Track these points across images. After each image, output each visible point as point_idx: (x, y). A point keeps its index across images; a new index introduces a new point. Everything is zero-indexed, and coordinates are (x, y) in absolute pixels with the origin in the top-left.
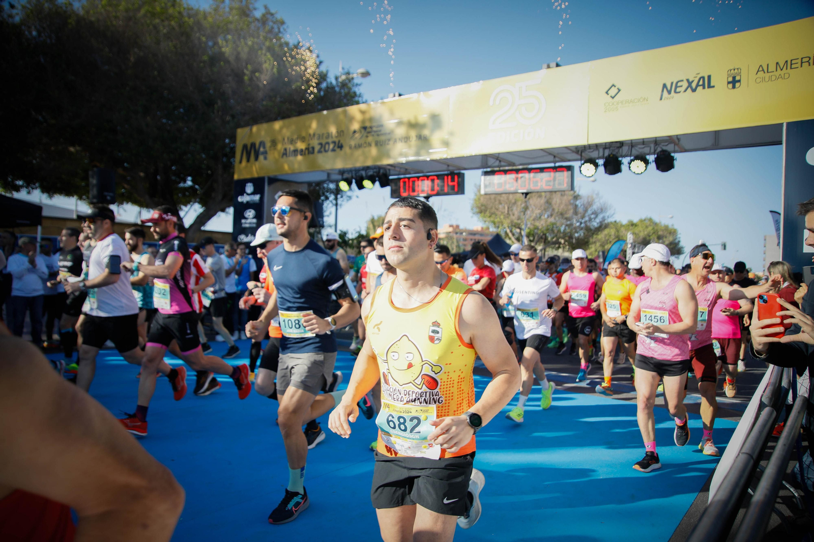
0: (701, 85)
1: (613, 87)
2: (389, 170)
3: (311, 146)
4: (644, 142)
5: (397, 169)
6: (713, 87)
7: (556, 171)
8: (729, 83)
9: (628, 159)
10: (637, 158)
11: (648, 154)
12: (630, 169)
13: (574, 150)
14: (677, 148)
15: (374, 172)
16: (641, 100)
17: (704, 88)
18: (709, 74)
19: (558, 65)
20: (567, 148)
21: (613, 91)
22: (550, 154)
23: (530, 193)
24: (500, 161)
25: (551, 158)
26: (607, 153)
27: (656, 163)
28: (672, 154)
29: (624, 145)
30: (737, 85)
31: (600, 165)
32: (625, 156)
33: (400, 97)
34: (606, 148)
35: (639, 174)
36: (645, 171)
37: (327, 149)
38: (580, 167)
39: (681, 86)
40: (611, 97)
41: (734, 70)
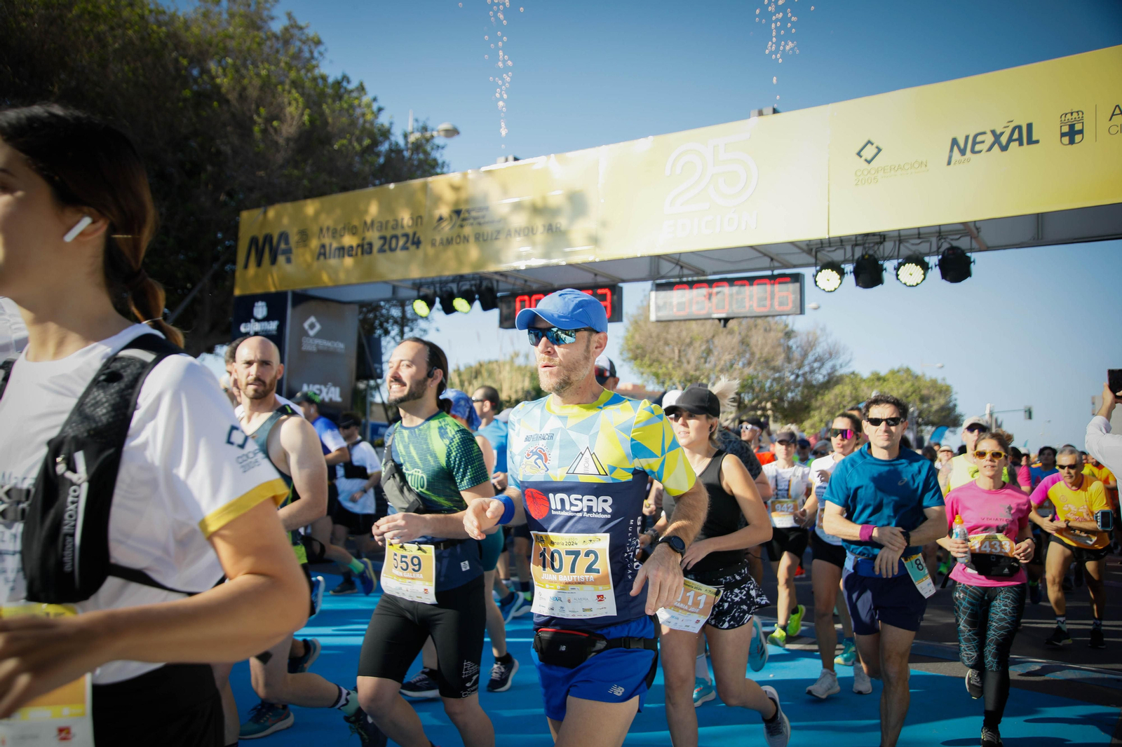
0: (1015, 140)
1: (869, 145)
2: (498, 281)
3: (366, 242)
4: (919, 234)
5: (510, 280)
6: (1037, 142)
7: (774, 284)
8: (1063, 135)
9: (895, 262)
10: (909, 260)
11: (928, 255)
12: (898, 279)
13: (805, 248)
14: (975, 245)
15: (471, 286)
16: (916, 165)
17: (1021, 144)
18: (1029, 122)
19: (775, 111)
20: (792, 243)
21: (869, 152)
22: (765, 255)
23: (733, 318)
24: (682, 267)
25: (767, 262)
26: (859, 252)
27: (940, 268)
28: (969, 254)
29: (886, 239)
30: (1078, 138)
31: (847, 273)
32: (889, 258)
33: (516, 162)
34: (856, 245)
35: (913, 286)
36: (922, 282)
37: (394, 246)
38: (814, 277)
39: (983, 142)
40: (866, 160)
41: (1072, 115)
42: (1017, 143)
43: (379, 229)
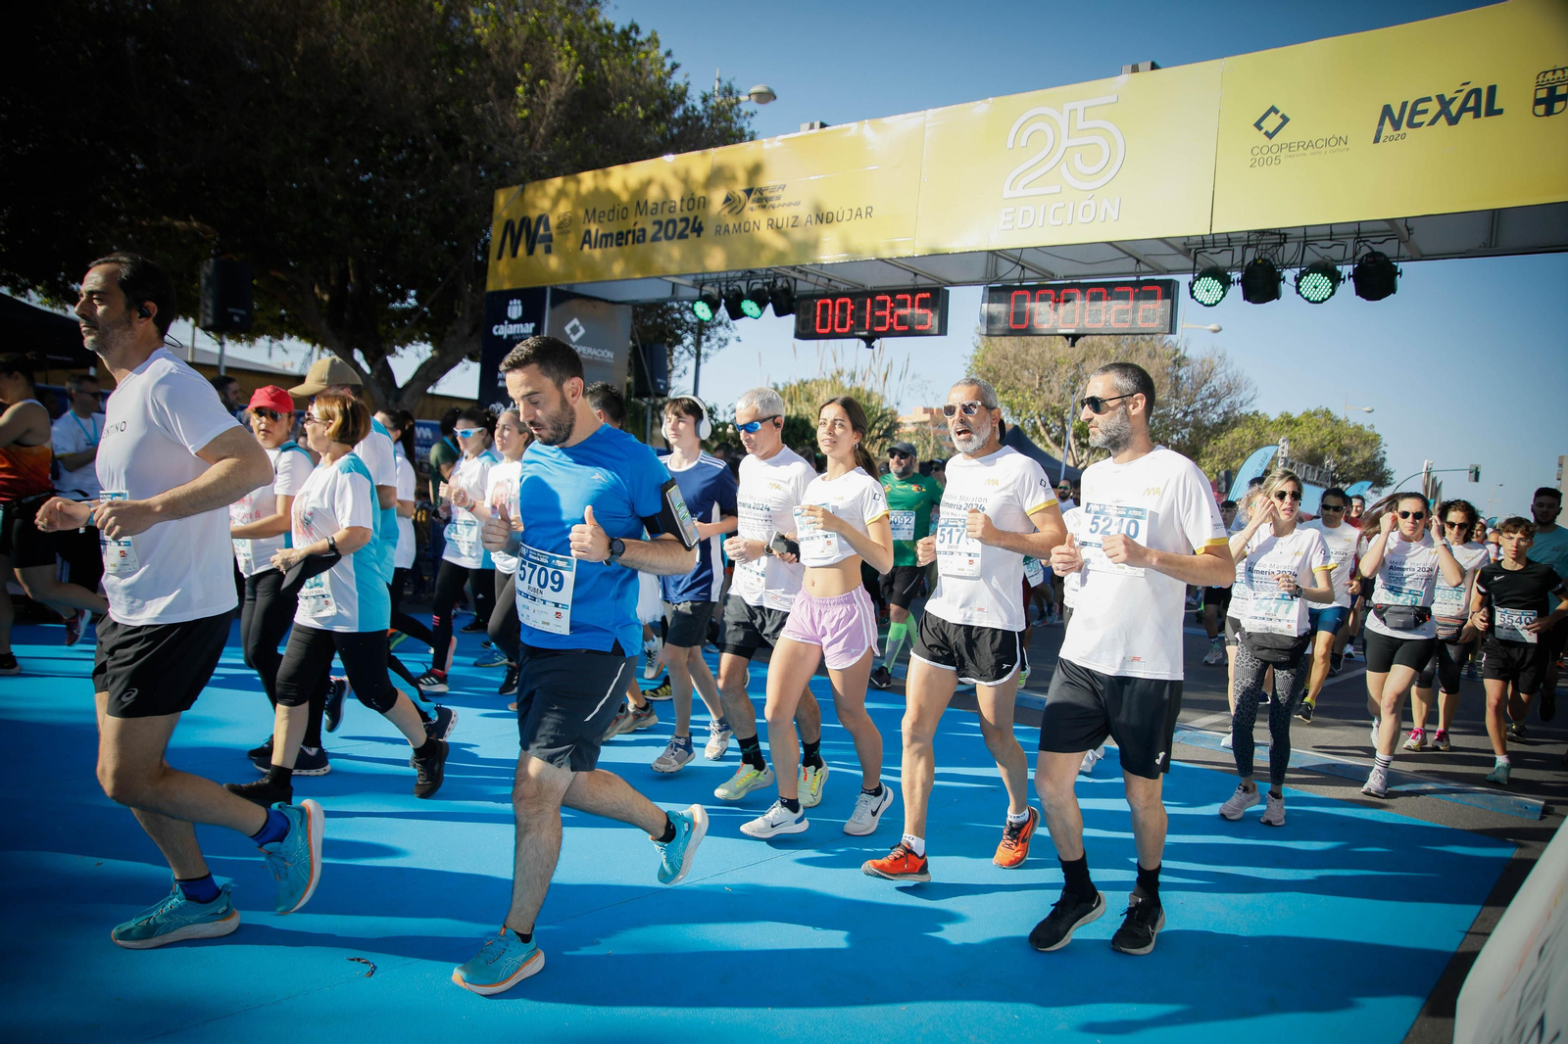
0: (1470, 109)
1: (1273, 114)
2: (795, 279)
3: (638, 227)
4: (1331, 233)
5: (811, 278)
6: (1500, 112)
7: (1139, 293)
8: (1538, 102)
9: (1297, 271)
10: (1315, 268)
11: (1342, 262)
12: (1298, 292)
13: (1181, 247)
14: (1404, 251)
15: (764, 284)
16: (1333, 142)
17: (1477, 115)
18: (1492, 83)
19: (1154, 67)
20: (1163, 240)
21: (1271, 122)
22: (1130, 255)
23: (1084, 335)
24: (1023, 268)
25: (1129, 265)
26: (1250, 256)
27: (1355, 281)
28: (1395, 264)
29: (1288, 237)
30: (1558, 106)
31: (1233, 282)
32: (1290, 266)
33: (823, 130)
34: (1248, 246)
35: (1317, 302)
36: (1329, 297)
37: (670, 233)
38: (1191, 285)
39: (1425, 111)
40: (1266, 133)
41: (1554, 74)
42: (1471, 114)
43: (654, 212)
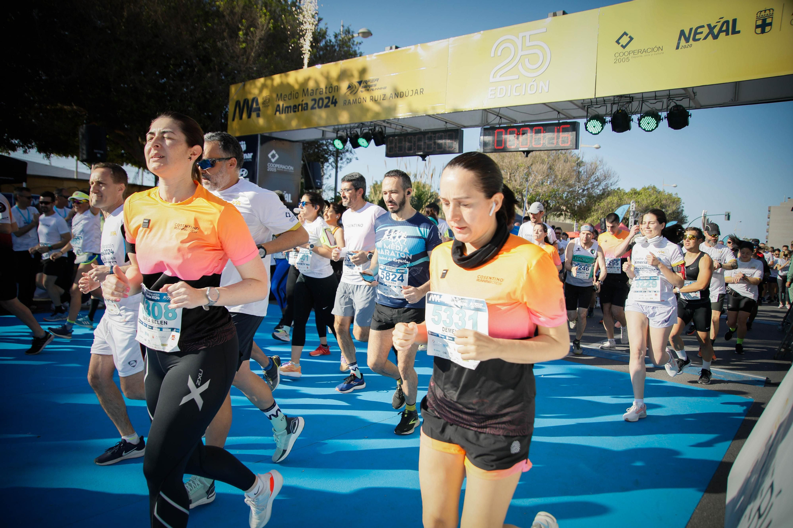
0: (724, 31)
1: (625, 36)
2: (385, 127)
3: (304, 102)
4: (656, 96)
5: (392, 125)
6: (739, 32)
7: (559, 129)
8: (757, 27)
9: (639, 115)
10: (648, 114)
11: (661, 110)
12: (640, 126)
13: (580, 105)
14: (692, 104)
15: (369, 130)
16: (655, 50)
17: (727, 34)
18: (734, 18)
19: (564, 13)
20: (571, 101)
21: (624, 40)
22: (555, 110)
23: (532, 151)
24: (501, 118)
25: (555, 114)
26: (615, 108)
27: (668, 120)
28: (688, 111)
29: (634, 99)
30: (767, 29)
31: (607, 122)
32: (635, 113)
33: (397, 50)
34: (614, 103)
35: (649, 131)
36: (655, 128)
37: (320, 105)
38: (586, 124)
39: (701, 33)
41: (765, 12)
42: (725, 33)
43: (312, 94)
